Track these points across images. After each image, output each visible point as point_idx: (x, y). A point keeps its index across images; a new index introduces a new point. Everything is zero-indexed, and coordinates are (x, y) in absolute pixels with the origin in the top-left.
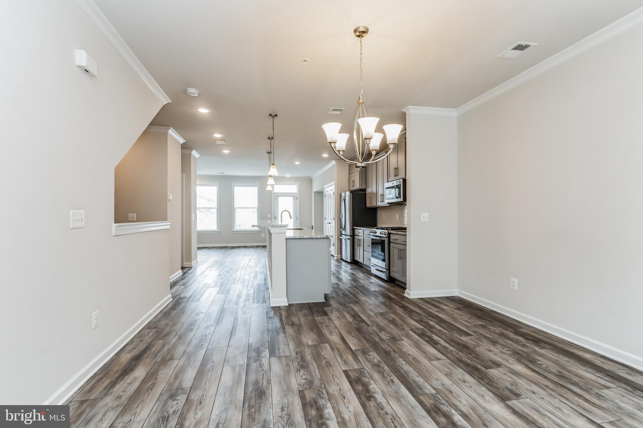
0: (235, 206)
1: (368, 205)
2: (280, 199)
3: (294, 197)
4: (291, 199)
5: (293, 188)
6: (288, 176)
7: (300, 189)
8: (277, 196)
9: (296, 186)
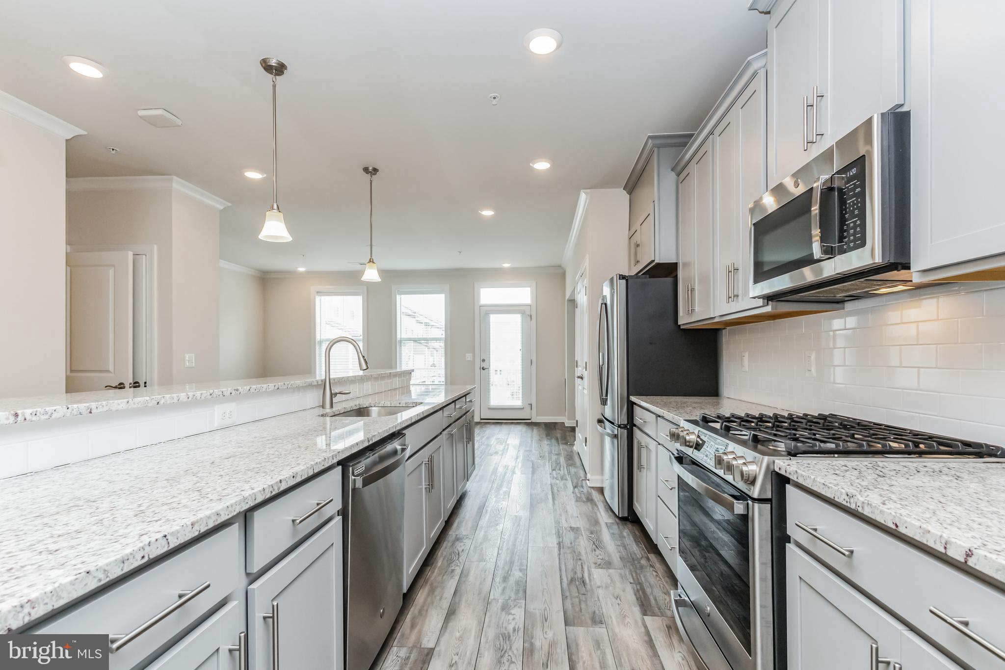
0: (398, 337)
1: (684, 319)
2: (493, 318)
3: (523, 313)
4: (517, 318)
5: (523, 295)
6: (506, 265)
7: (536, 297)
8: (487, 314)
9: (529, 289)
